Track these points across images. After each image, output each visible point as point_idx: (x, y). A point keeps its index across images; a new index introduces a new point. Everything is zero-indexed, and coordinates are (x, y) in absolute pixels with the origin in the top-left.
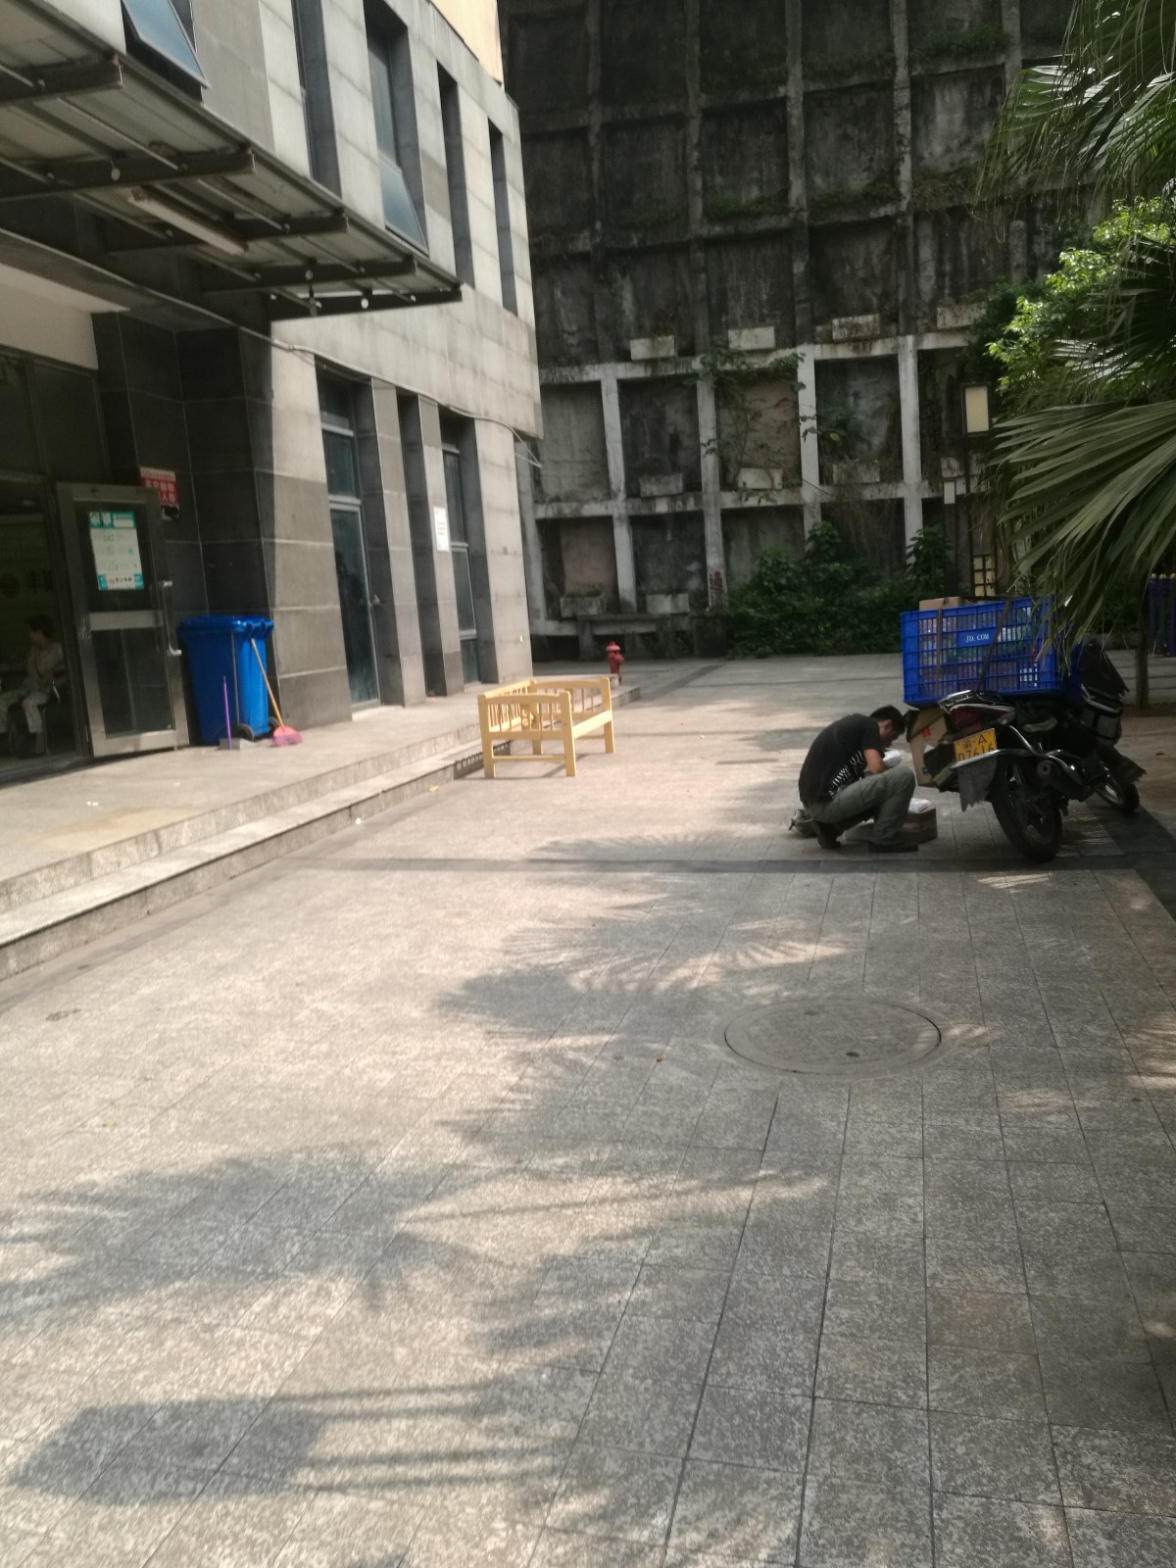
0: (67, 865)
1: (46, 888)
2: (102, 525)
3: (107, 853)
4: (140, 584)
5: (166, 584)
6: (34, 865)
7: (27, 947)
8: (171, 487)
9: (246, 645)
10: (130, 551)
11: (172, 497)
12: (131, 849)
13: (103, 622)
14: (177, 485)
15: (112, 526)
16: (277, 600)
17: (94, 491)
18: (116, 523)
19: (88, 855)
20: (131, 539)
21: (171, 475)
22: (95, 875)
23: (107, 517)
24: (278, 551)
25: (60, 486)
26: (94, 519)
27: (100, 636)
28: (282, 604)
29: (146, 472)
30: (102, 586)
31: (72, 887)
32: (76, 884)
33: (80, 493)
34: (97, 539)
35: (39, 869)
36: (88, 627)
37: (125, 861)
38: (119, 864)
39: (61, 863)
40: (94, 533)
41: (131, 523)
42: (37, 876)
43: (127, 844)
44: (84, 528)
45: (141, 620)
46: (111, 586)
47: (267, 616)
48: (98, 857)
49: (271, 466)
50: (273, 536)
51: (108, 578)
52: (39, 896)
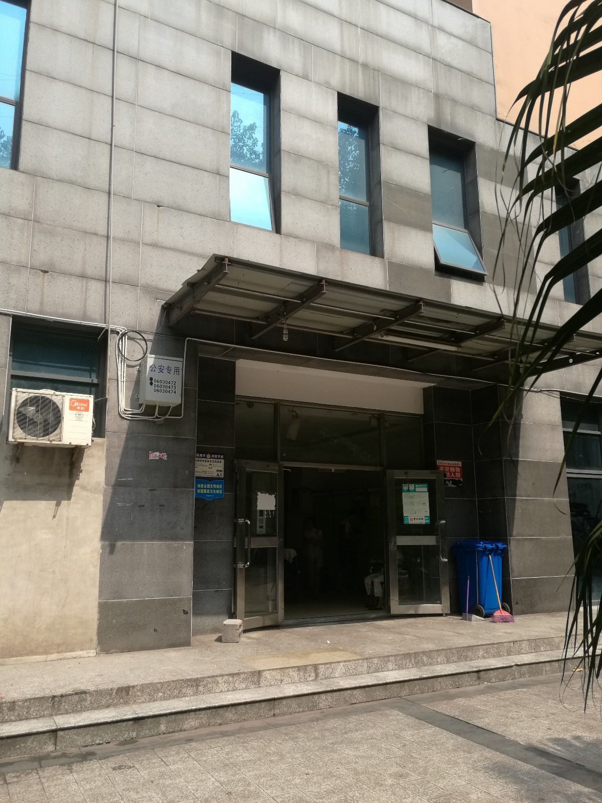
0: (242, 676)
1: (223, 687)
2: (408, 491)
3: (274, 673)
4: (428, 521)
5: (444, 522)
6: (218, 672)
7: (175, 720)
8: (458, 470)
9: (485, 558)
10: (424, 504)
11: (458, 475)
12: (294, 674)
13: (404, 540)
14: (462, 468)
15: (415, 491)
16: (514, 533)
17: (406, 473)
18: (417, 489)
19: (260, 673)
20: (425, 497)
21: (460, 463)
22: (262, 684)
23: (412, 487)
24: (517, 504)
25: (388, 471)
26: (405, 488)
27: (402, 548)
28: (518, 535)
29: (439, 462)
30: (406, 522)
31: (243, 689)
32: (247, 688)
33: (399, 474)
34: (406, 498)
35: (222, 676)
36: (395, 543)
37: (286, 679)
38: (282, 681)
39: (238, 674)
40: (404, 494)
41: (426, 489)
42: (219, 679)
43: (290, 670)
44: (399, 492)
45: (429, 541)
46: (410, 522)
47: (506, 542)
48: (267, 674)
49: (517, 456)
50: (515, 495)
51: (409, 518)
52: (218, 690)
